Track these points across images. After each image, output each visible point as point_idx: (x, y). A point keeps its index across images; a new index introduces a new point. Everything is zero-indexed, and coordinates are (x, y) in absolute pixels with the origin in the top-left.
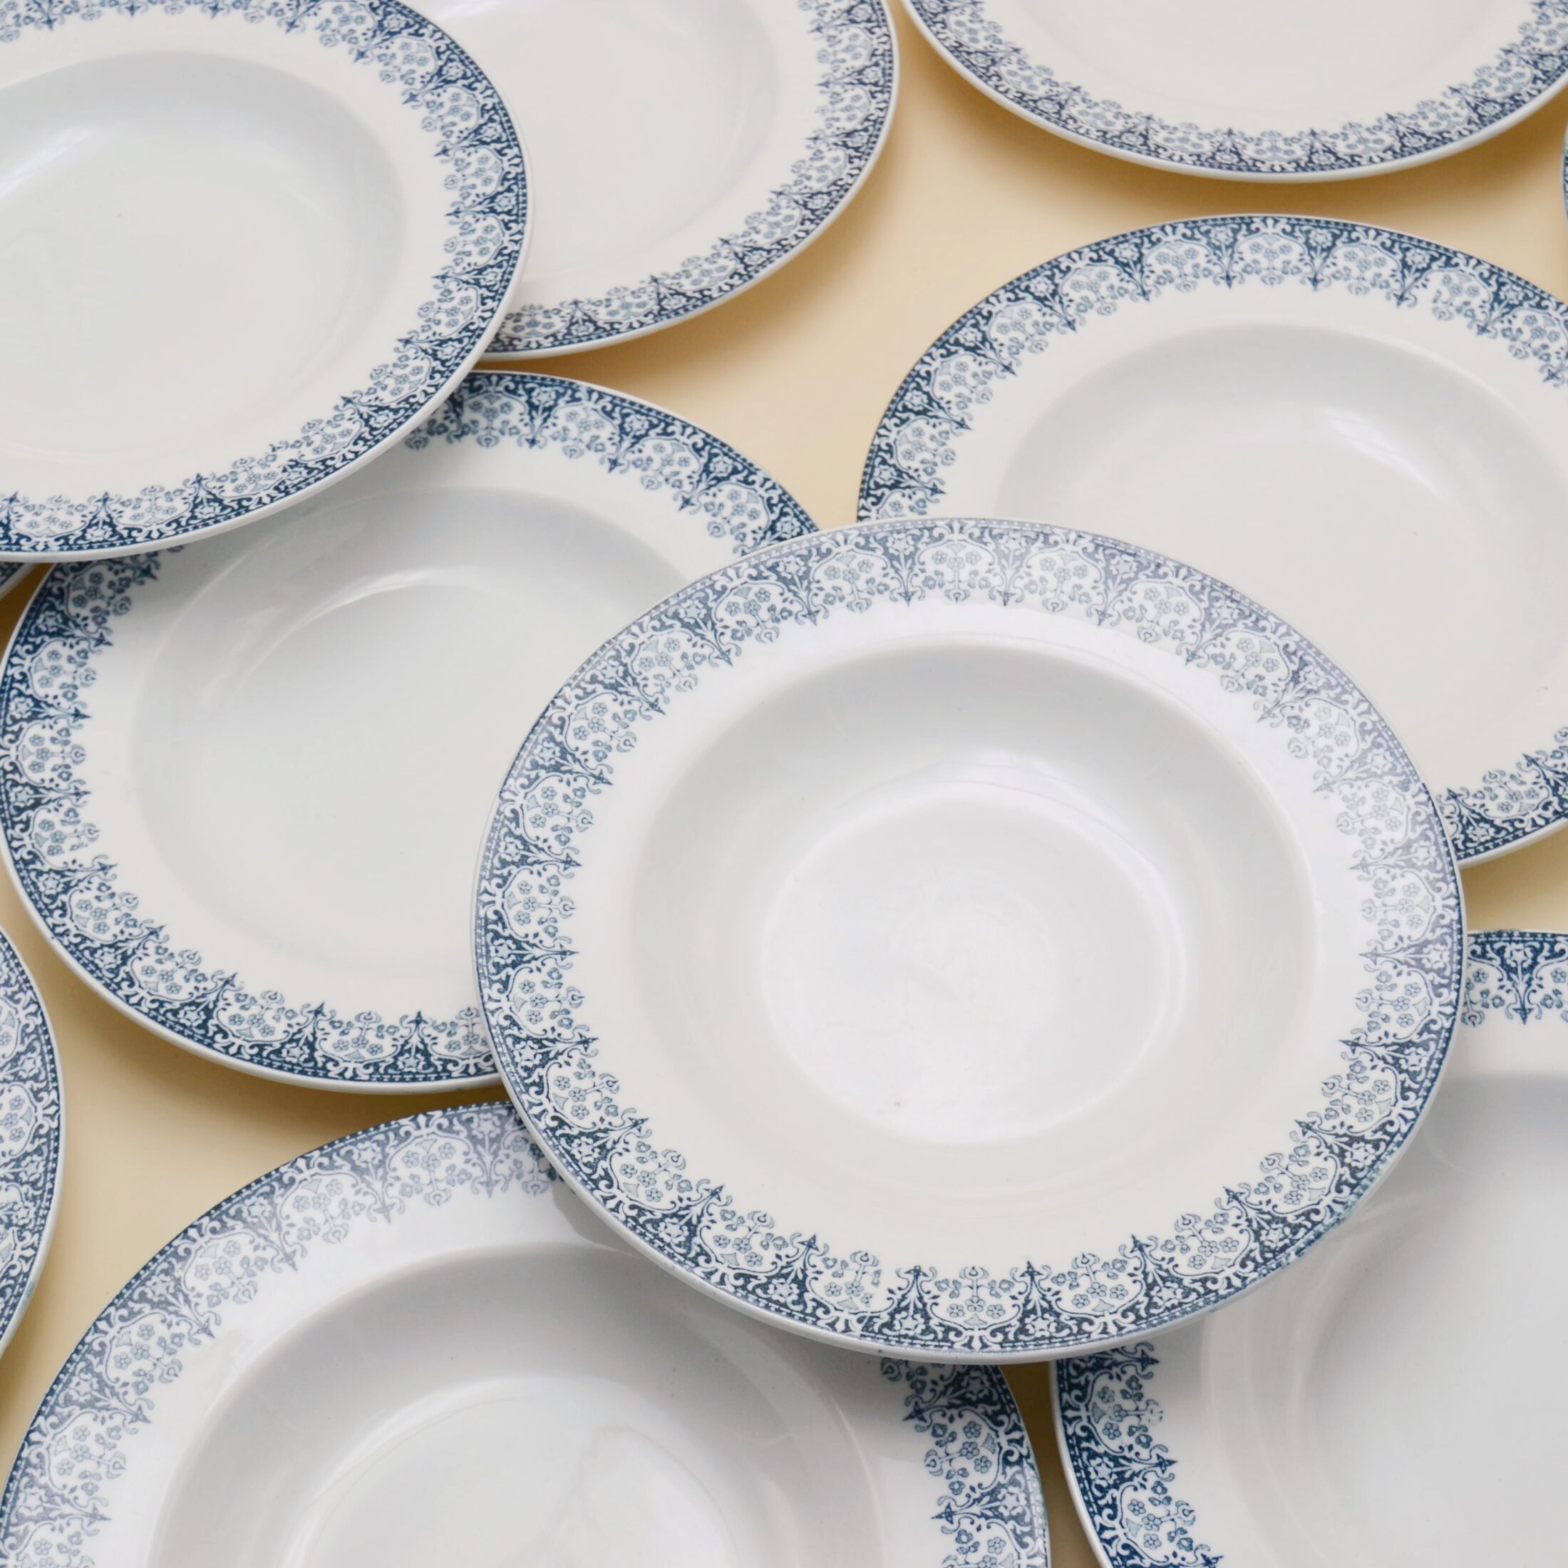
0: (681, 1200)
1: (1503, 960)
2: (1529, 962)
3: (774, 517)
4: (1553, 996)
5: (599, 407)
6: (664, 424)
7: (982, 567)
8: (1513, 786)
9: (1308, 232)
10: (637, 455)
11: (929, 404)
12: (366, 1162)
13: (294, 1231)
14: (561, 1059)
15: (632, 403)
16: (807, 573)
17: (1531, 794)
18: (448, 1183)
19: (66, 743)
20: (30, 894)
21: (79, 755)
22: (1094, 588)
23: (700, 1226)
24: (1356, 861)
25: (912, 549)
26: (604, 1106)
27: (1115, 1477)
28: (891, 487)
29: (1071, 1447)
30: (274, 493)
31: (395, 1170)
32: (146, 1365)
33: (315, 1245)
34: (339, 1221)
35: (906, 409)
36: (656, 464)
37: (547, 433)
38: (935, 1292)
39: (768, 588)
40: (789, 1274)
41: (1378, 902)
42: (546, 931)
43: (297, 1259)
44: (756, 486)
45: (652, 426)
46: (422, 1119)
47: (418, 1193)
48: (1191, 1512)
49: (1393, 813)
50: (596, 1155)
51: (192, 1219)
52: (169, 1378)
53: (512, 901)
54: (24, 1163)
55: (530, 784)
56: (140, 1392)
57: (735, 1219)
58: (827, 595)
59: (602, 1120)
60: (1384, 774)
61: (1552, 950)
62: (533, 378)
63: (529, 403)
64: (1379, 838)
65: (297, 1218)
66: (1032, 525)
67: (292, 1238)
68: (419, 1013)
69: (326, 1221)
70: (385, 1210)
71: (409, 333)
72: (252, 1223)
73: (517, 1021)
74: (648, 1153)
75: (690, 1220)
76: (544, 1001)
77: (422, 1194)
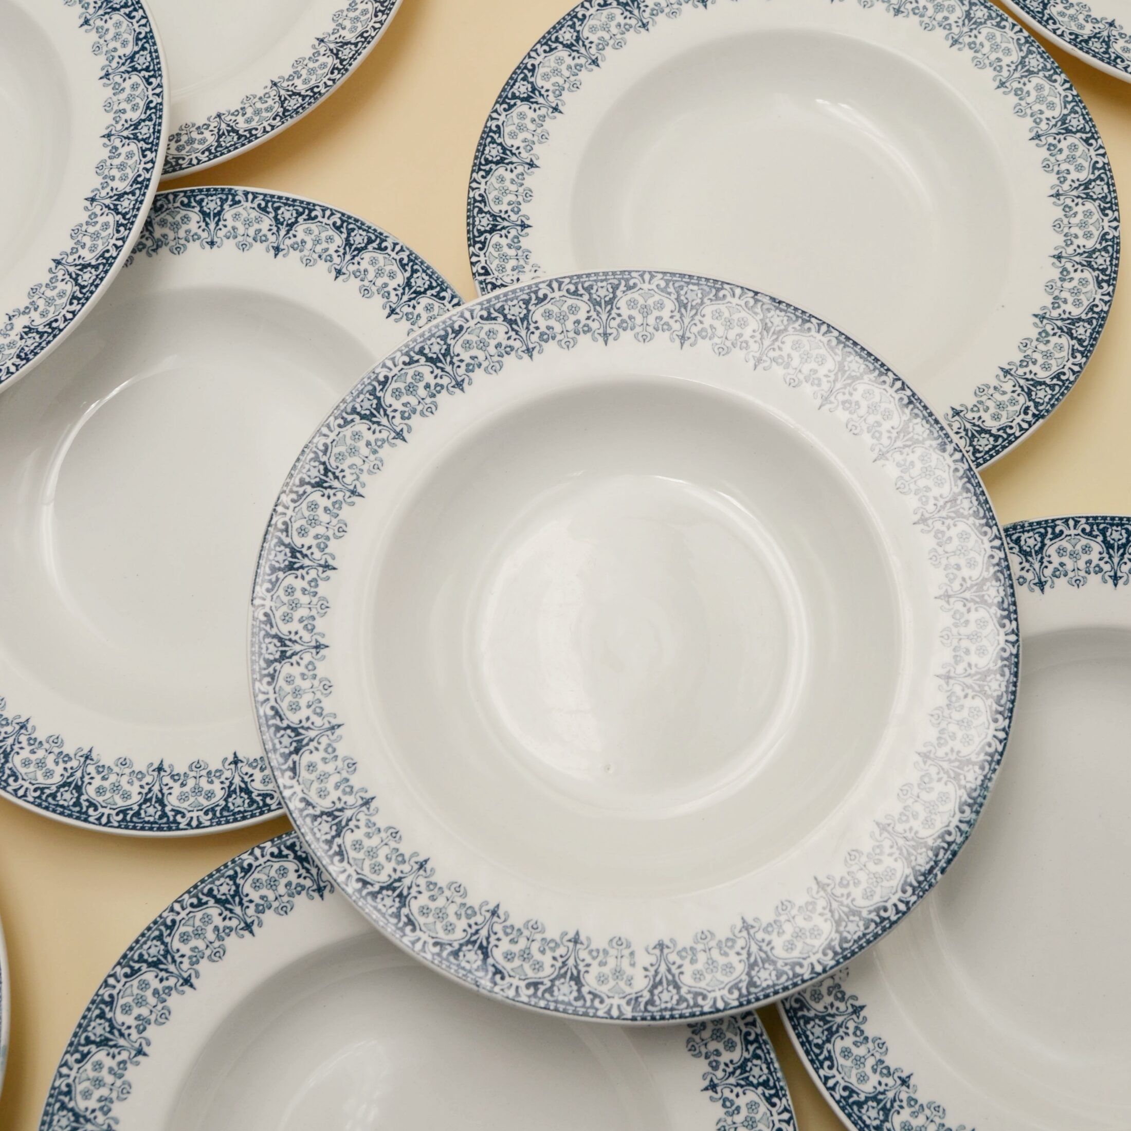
0: (470, 926)
1: (1020, 547)
2: (1039, 545)
3: (407, 274)
4: (1060, 568)
5: (255, 205)
6: (307, 211)
7: (582, 315)
8: (998, 397)
10: (293, 240)
11: (504, 153)
12: (224, 894)
13: (186, 961)
14: (352, 824)
15: (280, 198)
16: (448, 350)
17: (1013, 402)
18: (289, 896)
22: (672, 317)
23: (490, 946)
24: (916, 518)
25: (525, 312)
26: (394, 857)
27: (826, 1033)
28: (491, 231)
29: (791, 1019)
30: (18, 361)
31: (247, 895)
32: (104, 1092)
33: (204, 966)
34: (217, 944)
35: (488, 162)
36: (309, 245)
37: (221, 234)
38: (679, 962)
39: (420, 369)
40: (566, 973)
41: (940, 550)
42: (315, 713)
43: (194, 980)
44: (389, 251)
45: (300, 214)
46: (257, 851)
47: (269, 908)
48: (883, 1044)
49: (938, 472)
50: (397, 904)
51: (108, 970)
52: (124, 1096)
55: (274, 586)
56: (106, 1113)
57: (515, 932)
58: (468, 365)
59: (395, 870)
60: (924, 440)
61: (1053, 533)
62: (201, 191)
63: (202, 212)
64: (931, 495)
65: (185, 949)
66: (614, 273)
67: (186, 965)
68: (235, 754)
69: (207, 946)
70: (248, 927)
71: (93, 191)
72: (153, 962)
73: (310, 800)
74: (436, 890)
75: (481, 943)
76: (327, 776)
77: (272, 909)
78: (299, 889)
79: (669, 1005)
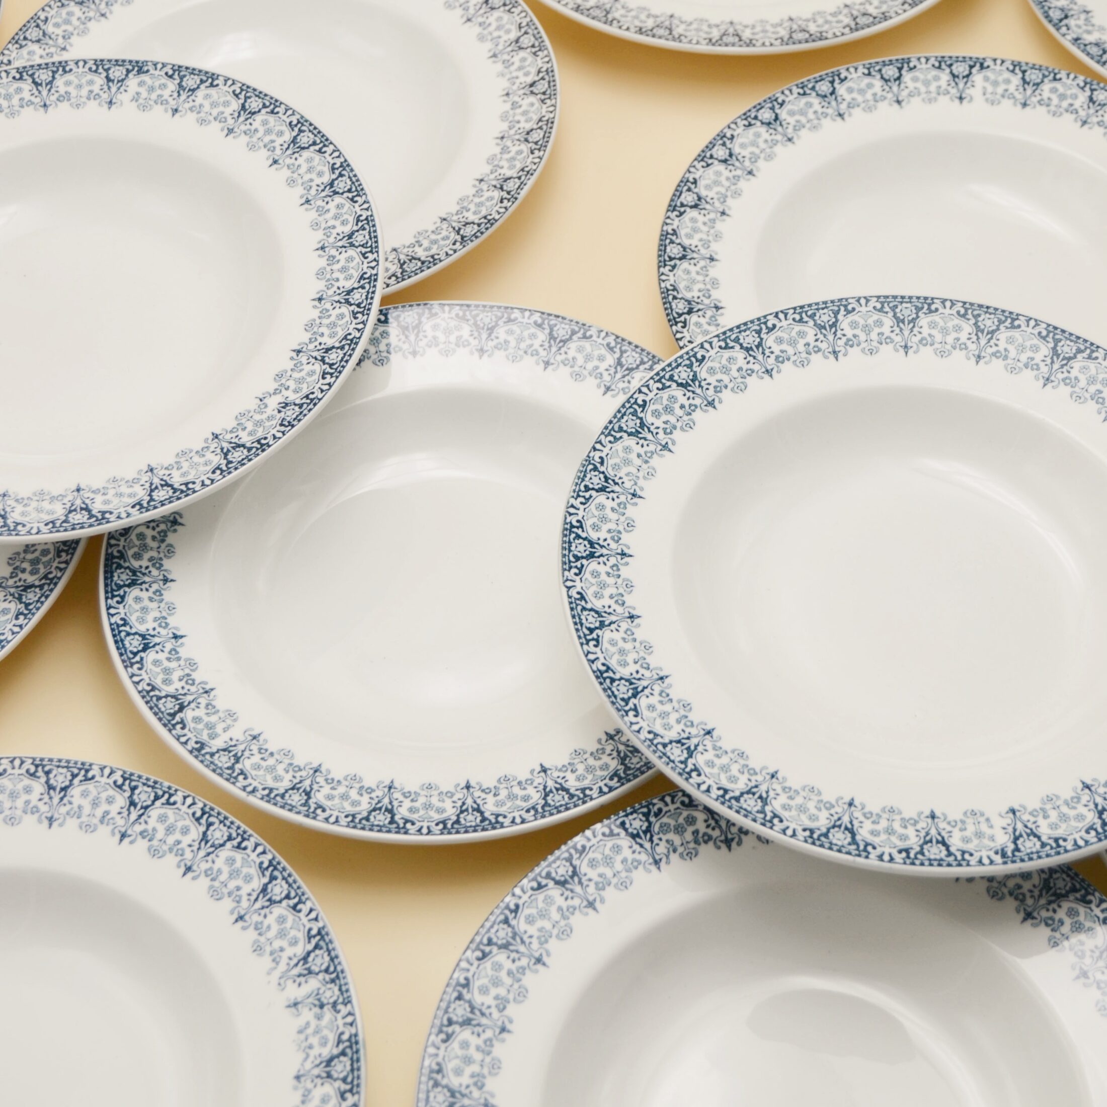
0: (832, 815)
3: (617, 355)
5: (453, 315)
6: (507, 314)
7: (810, 338)
9: (880, 70)
10: (496, 341)
11: (685, 251)
12: (562, 876)
13: (534, 941)
14: (700, 749)
15: (476, 306)
16: (695, 375)
18: (627, 871)
19: (179, 659)
20: (214, 771)
21: (192, 664)
22: (892, 332)
23: (855, 828)
25: (758, 340)
26: (746, 771)
28: (689, 313)
30: (283, 429)
31: (585, 874)
32: (475, 1068)
33: (553, 945)
34: (563, 923)
35: (671, 258)
36: (513, 343)
37: (422, 344)
38: (1032, 819)
39: (674, 393)
40: (931, 839)
42: (642, 667)
43: (545, 959)
44: (594, 338)
45: (499, 318)
46: (588, 833)
47: (609, 885)
50: (760, 804)
51: (459, 955)
52: (496, 1071)
53: (610, 654)
54: (310, 959)
55: (580, 571)
56: (480, 1088)
57: (874, 816)
58: (715, 387)
59: (750, 780)
62: (396, 308)
63: (400, 326)
65: (532, 930)
66: (832, 302)
67: (535, 945)
68: (541, 765)
69: (554, 926)
70: (591, 904)
71: (318, 293)
72: (503, 944)
73: (657, 732)
74: (792, 792)
75: (846, 826)
76: (667, 714)
77: (612, 885)
78: (635, 864)
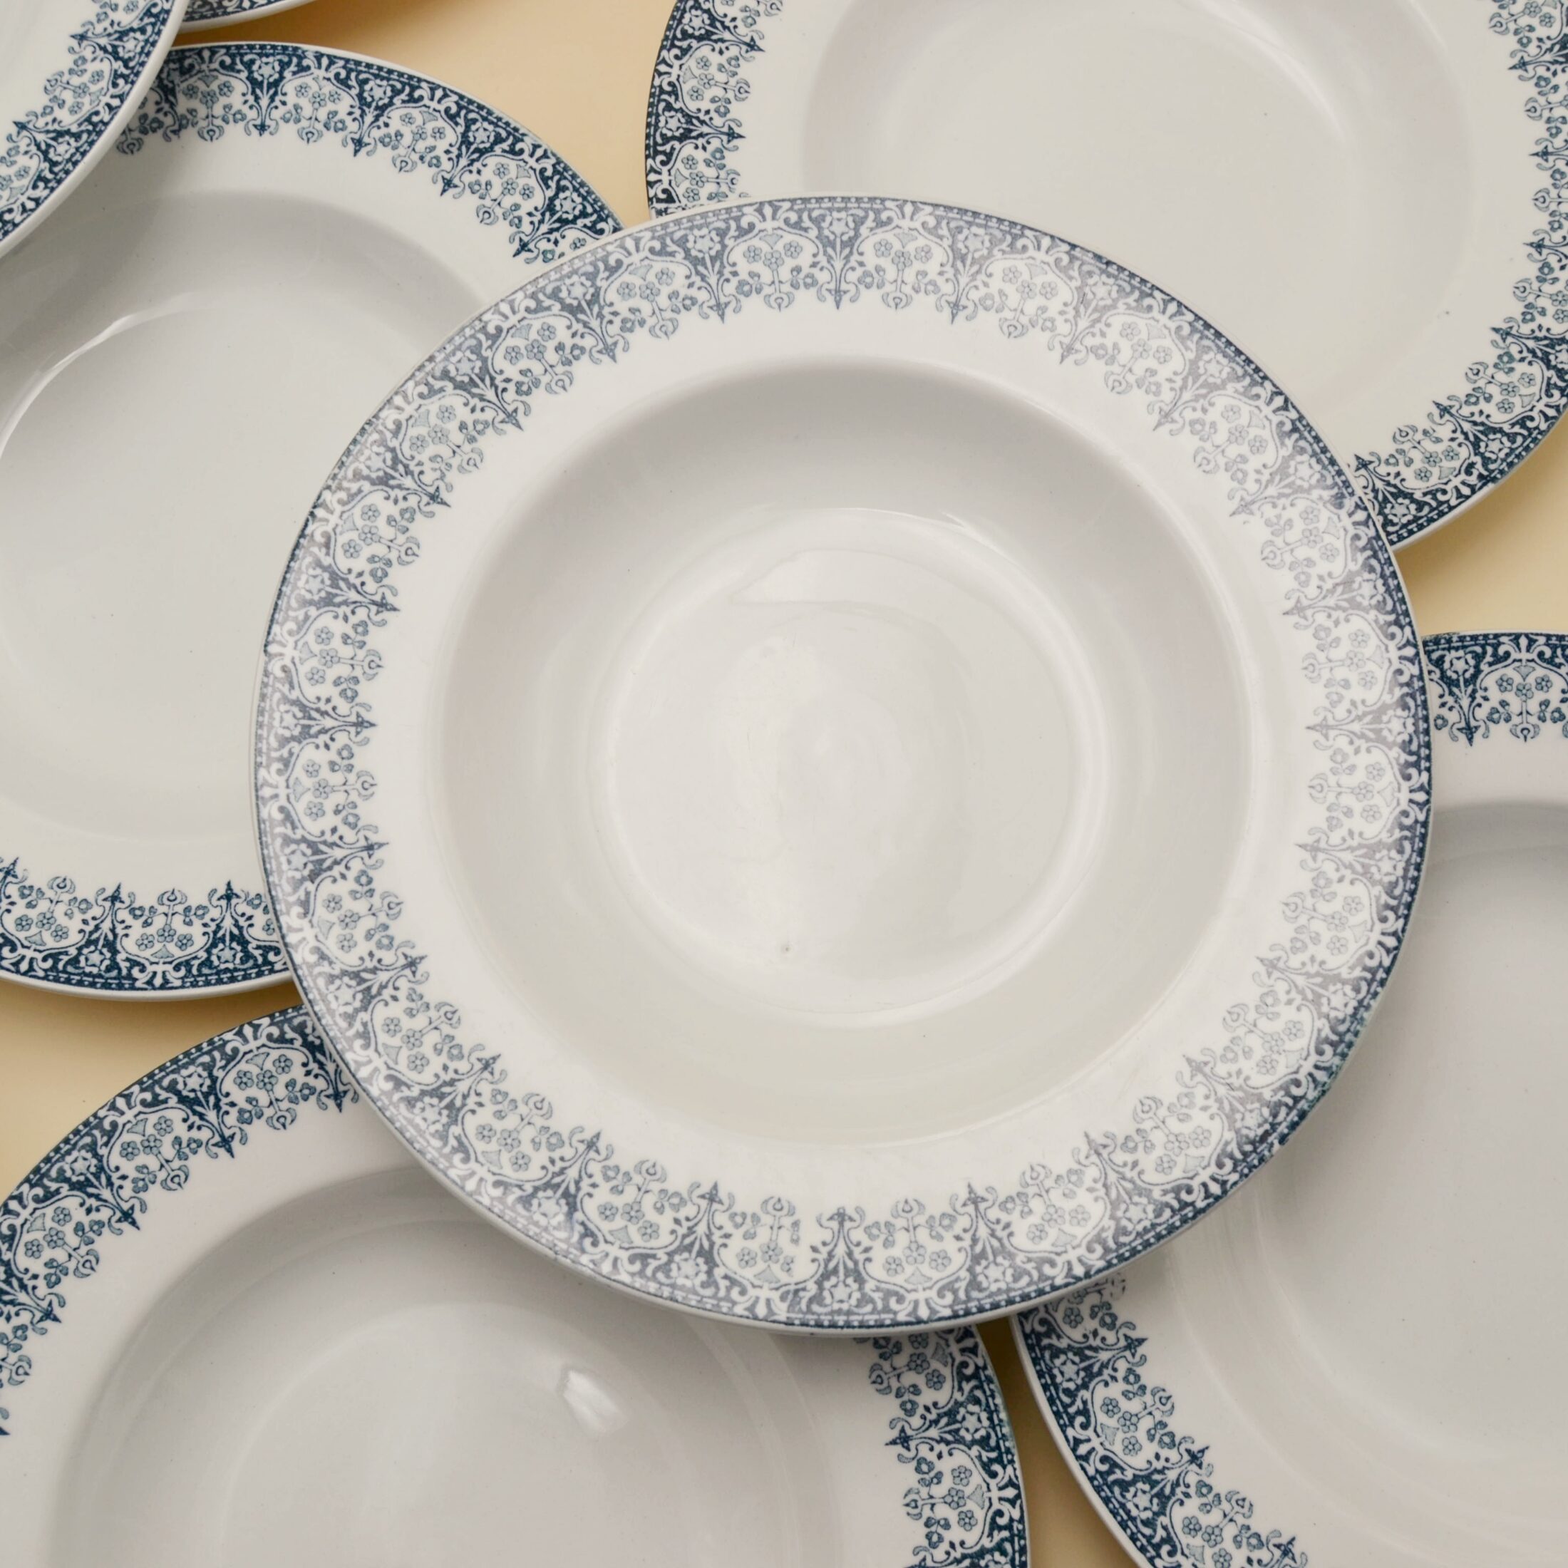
0: (552, 1162)
1: (1443, 672)
2: (1472, 671)
3: (550, 193)
4: (1501, 709)
5: (331, 75)
6: (408, 88)
7: (805, 260)
8: (1428, 445)
10: (384, 131)
11: (712, 25)
12: (193, 1090)
13: (128, 1185)
14: (387, 993)
15: (369, 66)
16: (596, 296)
17: (1451, 455)
18: (291, 1101)
22: (941, 273)
23: (581, 1194)
24: (1289, 605)
25: (718, 247)
26: (446, 1049)
27: (1082, 1374)
28: (681, 139)
29: (1031, 1348)
31: (228, 1095)
33: (154, 1195)
34: (176, 1164)
35: (686, 35)
36: (407, 139)
37: (276, 114)
38: (866, 1243)
39: (552, 321)
40: (692, 1244)
41: (1321, 657)
42: (346, 822)
43: (137, 1215)
44: (525, 156)
45: (396, 92)
46: (248, 1030)
47: (259, 1118)
48: (1168, 1398)
49: (1328, 539)
50: (444, 1120)
51: (11, 1189)
52: (20, 1378)
53: (299, 790)
55: (300, 628)
57: (620, 1176)
59: (445, 1068)
60: (1311, 488)
61: (1495, 654)
62: (251, 47)
63: (251, 79)
64: (1314, 572)
65: (128, 1168)
66: (858, 200)
67: (127, 1192)
68: (229, 884)
69: (162, 1167)
70: (226, 1143)
71: (83, 25)
72: (78, 1182)
73: (326, 952)
74: (506, 1103)
75: (567, 1188)
76: (355, 918)
77: (264, 1118)
78: (306, 1092)
79: (845, 1307)
